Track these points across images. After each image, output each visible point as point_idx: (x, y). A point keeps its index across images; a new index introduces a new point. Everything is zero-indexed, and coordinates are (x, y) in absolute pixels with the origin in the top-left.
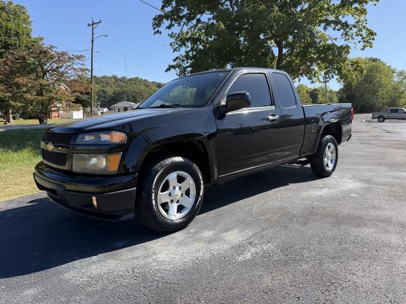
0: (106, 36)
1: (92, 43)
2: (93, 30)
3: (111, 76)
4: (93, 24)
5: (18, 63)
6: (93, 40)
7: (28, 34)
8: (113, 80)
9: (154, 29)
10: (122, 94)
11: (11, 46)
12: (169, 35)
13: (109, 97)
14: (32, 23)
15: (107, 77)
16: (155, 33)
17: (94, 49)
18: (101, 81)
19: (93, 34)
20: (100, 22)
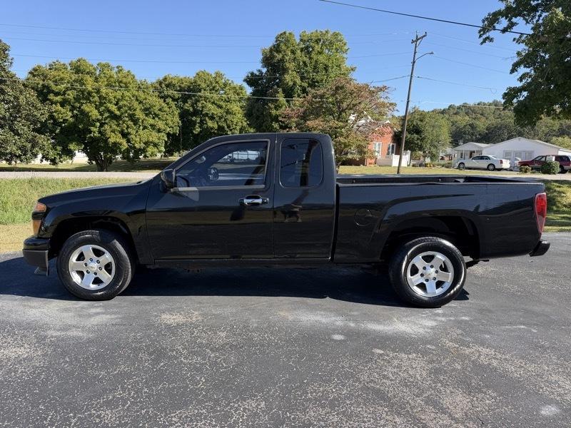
0: (432, 53)
1: (413, 65)
2: (416, 47)
3: (491, 102)
4: (417, 39)
5: (316, 103)
6: (414, 62)
7: (339, 66)
8: (493, 107)
9: (480, 36)
10: (500, 129)
11: (318, 82)
12: (514, 40)
13: (479, 135)
14: (349, 51)
15: (484, 104)
16: (484, 41)
17: (414, 74)
18: (473, 111)
19: (415, 53)
20: (424, 36)
